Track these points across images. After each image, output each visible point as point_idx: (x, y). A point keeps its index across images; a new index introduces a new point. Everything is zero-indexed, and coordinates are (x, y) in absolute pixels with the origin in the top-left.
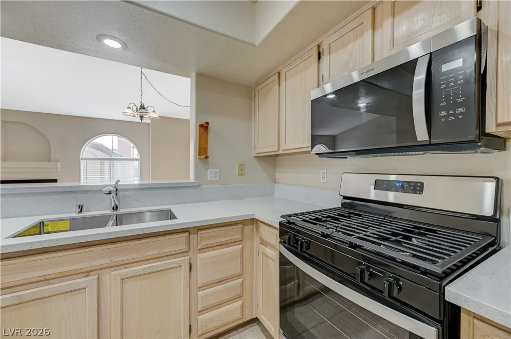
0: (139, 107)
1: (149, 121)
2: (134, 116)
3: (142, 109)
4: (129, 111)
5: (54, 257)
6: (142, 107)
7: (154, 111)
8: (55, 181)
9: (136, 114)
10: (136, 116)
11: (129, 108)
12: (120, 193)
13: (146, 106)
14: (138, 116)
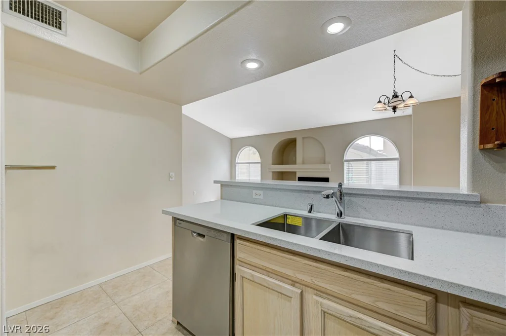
0: (391, 97)
1: (409, 111)
2: (385, 110)
3: (394, 99)
4: (380, 105)
5: (270, 253)
6: (395, 96)
7: (411, 97)
8: (326, 180)
9: (386, 106)
10: (388, 108)
11: (380, 102)
12: (345, 198)
13: (399, 94)
14: (390, 109)
